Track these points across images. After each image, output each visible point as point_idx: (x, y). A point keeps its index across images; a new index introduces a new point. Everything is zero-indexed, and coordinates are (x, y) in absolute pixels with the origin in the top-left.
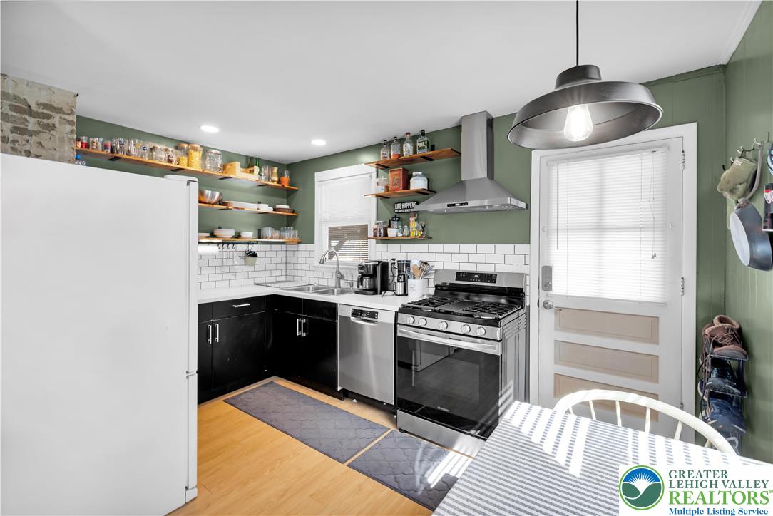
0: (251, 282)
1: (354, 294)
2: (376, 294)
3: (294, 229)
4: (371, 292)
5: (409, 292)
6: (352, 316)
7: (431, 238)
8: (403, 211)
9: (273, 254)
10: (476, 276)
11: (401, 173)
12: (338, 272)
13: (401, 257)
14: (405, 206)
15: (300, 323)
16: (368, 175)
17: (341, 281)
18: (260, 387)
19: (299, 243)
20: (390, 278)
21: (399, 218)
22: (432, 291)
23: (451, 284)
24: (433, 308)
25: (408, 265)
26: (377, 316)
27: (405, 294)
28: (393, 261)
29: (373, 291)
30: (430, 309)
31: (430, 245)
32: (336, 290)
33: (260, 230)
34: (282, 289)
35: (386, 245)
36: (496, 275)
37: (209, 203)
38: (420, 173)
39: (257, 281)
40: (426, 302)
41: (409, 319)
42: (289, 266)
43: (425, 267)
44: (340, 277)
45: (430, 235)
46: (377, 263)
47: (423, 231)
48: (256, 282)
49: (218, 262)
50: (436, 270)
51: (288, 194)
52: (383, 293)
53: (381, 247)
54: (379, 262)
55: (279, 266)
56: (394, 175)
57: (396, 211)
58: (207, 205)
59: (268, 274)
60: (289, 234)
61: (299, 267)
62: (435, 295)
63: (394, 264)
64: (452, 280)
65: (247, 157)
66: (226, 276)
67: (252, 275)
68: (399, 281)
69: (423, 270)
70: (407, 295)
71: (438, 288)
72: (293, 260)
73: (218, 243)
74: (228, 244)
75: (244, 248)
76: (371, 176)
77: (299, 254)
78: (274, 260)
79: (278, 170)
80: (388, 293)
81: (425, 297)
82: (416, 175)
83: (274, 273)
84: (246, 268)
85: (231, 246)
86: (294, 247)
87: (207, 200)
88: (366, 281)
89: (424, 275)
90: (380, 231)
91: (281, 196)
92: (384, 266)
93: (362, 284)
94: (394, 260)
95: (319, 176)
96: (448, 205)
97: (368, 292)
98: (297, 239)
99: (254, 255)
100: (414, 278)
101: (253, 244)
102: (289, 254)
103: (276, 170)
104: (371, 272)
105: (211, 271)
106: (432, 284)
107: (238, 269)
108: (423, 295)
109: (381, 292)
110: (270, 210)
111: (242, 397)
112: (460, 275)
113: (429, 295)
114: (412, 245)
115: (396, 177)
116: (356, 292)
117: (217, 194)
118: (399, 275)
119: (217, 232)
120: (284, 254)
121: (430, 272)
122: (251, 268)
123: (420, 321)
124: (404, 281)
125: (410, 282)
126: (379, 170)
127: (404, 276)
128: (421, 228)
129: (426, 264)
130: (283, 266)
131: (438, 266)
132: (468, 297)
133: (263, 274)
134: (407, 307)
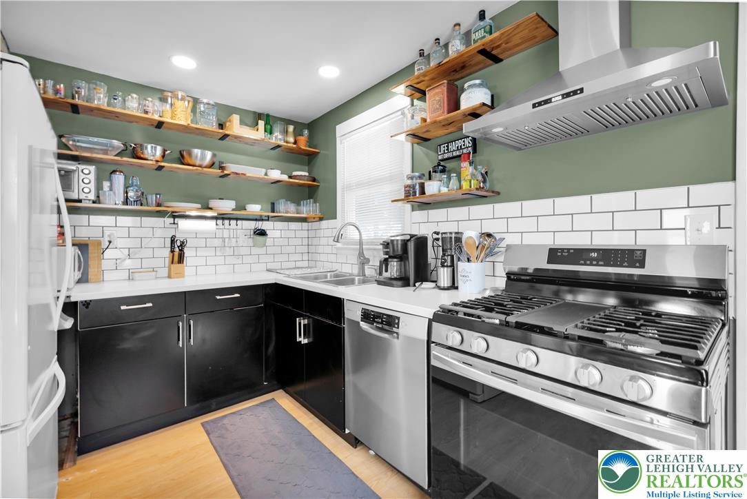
0: (263, 267)
1: (375, 285)
2: (408, 285)
3: (315, 202)
4: (400, 283)
5: (460, 282)
6: (362, 321)
7: (498, 193)
8: (450, 155)
9: (292, 234)
10: (594, 255)
11: (445, 89)
12: (361, 254)
13: (449, 228)
14: (453, 147)
15: (300, 324)
16: (400, 113)
17: (366, 267)
18: (257, 405)
19: (321, 219)
20: (430, 260)
21: (444, 167)
22: (501, 283)
23: (536, 270)
24: (503, 317)
25: (458, 240)
26: (398, 324)
27: (454, 287)
28: (435, 236)
29: (404, 281)
30: (495, 319)
31: (496, 205)
32: (357, 278)
33: (273, 204)
34: (289, 276)
35: (426, 212)
36: (644, 251)
37: (200, 166)
38: (478, 82)
39: (270, 266)
40: (489, 305)
41: (452, 335)
42: (312, 249)
43: (487, 242)
44: (364, 262)
45: (497, 189)
46: (408, 237)
47: (484, 182)
48: (268, 268)
49: (217, 242)
50: (508, 247)
51: (308, 158)
52: (417, 284)
53: (420, 215)
54: (412, 236)
55: (299, 249)
56: (434, 95)
57: (440, 157)
58: (195, 168)
59: (285, 258)
60: (307, 209)
61: (320, 249)
62: (506, 290)
63: (438, 239)
64: (540, 262)
65: (255, 113)
66: (230, 260)
67: (263, 259)
68: (443, 266)
69: (483, 247)
70: (457, 288)
71: (513, 278)
72: (315, 241)
73: (216, 218)
74: (230, 219)
75: (252, 225)
76: (403, 114)
77: (321, 233)
78: (292, 242)
79: (294, 129)
80: (426, 285)
81: (487, 294)
82: (470, 86)
83: (292, 258)
84: (255, 250)
85: (233, 222)
86: (316, 225)
87: (198, 163)
88: (394, 266)
89: (487, 256)
90: (414, 188)
91: (302, 163)
92: (421, 242)
93: (386, 271)
94: (437, 233)
95: (341, 129)
96: (534, 106)
97: (395, 282)
98: (318, 214)
99: (262, 233)
100: (469, 260)
101: (263, 220)
102: (312, 234)
103: (291, 128)
104: (399, 252)
105: (211, 252)
106: (501, 272)
107: (245, 251)
108: (485, 289)
109: (415, 282)
110: (285, 178)
111: (226, 421)
112: (555, 254)
113: (494, 289)
114: (465, 209)
115: (437, 98)
116: (379, 283)
117: (209, 155)
118: (444, 255)
119: (213, 203)
120: (305, 234)
121: (497, 250)
122: (263, 250)
123: (477, 343)
124: (452, 265)
125: (462, 266)
126: (415, 101)
127: (452, 257)
128: (480, 178)
129: (489, 235)
130: (305, 249)
131: (511, 240)
132: (557, 294)
133: (278, 258)
134: (450, 311)
